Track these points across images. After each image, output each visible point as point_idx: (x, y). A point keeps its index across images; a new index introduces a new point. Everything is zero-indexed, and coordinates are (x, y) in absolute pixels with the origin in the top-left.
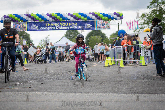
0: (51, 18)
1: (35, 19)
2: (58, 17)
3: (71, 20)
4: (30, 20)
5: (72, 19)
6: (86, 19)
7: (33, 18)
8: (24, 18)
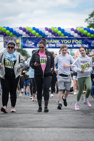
0: (50, 34)
1: (30, 34)
2: (59, 32)
3: (74, 36)
5: (76, 35)
6: (92, 35)
7: (28, 33)
8: (17, 32)
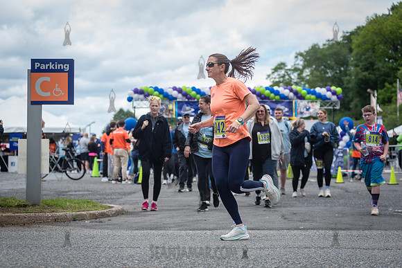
1: (188, 96)
4: (180, 97)
6: (278, 97)
7: (185, 95)
8: (170, 94)
